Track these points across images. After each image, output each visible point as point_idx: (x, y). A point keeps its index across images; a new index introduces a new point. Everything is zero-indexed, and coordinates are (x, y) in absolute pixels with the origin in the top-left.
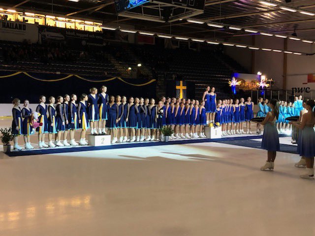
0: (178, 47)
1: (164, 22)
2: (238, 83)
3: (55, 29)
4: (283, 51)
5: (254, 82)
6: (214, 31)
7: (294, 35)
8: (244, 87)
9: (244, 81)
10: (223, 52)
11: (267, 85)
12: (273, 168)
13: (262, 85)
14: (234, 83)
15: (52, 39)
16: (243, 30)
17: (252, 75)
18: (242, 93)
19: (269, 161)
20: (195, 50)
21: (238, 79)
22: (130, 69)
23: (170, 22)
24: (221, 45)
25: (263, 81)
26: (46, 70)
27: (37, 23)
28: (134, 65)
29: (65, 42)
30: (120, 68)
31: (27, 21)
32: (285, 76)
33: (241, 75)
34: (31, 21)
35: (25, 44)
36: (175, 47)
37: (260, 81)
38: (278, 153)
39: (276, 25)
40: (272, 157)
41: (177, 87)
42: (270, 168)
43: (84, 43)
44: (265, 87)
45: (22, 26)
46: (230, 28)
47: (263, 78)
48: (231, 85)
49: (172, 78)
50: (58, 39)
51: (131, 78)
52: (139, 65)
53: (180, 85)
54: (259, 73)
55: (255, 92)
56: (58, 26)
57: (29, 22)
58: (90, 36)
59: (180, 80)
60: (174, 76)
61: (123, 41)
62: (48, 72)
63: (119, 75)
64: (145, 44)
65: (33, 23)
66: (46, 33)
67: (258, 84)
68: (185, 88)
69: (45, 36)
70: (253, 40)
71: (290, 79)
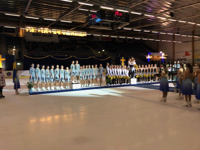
0: (122, 41)
1: (111, 29)
2: (151, 57)
3: (66, 36)
4: (172, 41)
5: (158, 56)
6: (138, 33)
7: (178, 33)
8: (154, 59)
9: (153, 56)
10: (144, 43)
11: (165, 58)
12: (166, 101)
13: (162, 58)
14: (149, 57)
15: (64, 41)
16: (151, 32)
17: (157, 53)
18: (152, 62)
19: (164, 97)
20: (130, 42)
21: (150, 55)
22: (99, 52)
23: (114, 29)
24: (141, 39)
25: (163, 56)
26: (61, 55)
27: (57, 34)
28: (101, 51)
29: (70, 42)
30: (95, 53)
31: (53, 33)
32: (174, 53)
33: (152, 53)
34: (55, 33)
35: (52, 43)
36: (120, 41)
37: (161, 56)
38: (168, 92)
39: (168, 28)
40: (165, 95)
41: (121, 60)
42: (164, 101)
43: (78, 42)
44: (164, 59)
45: (51, 35)
46: (144, 31)
47: (163, 54)
48: (147, 58)
49: (119, 56)
50: (67, 40)
51: (99, 56)
52: (103, 51)
53: (122, 59)
54: (161, 52)
55: (159, 61)
56: (67, 34)
57: (54, 33)
58: (81, 38)
59: (122, 57)
60: (120, 55)
61: (96, 40)
62: (62, 55)
63: (94, 55)
64: (107, 41)
65: (56, 34)
66: (62, 38)
67: (160, 57)
68: (125, 60)
69: (61, 39)
70: (158, 36)
71: (176, 55)
